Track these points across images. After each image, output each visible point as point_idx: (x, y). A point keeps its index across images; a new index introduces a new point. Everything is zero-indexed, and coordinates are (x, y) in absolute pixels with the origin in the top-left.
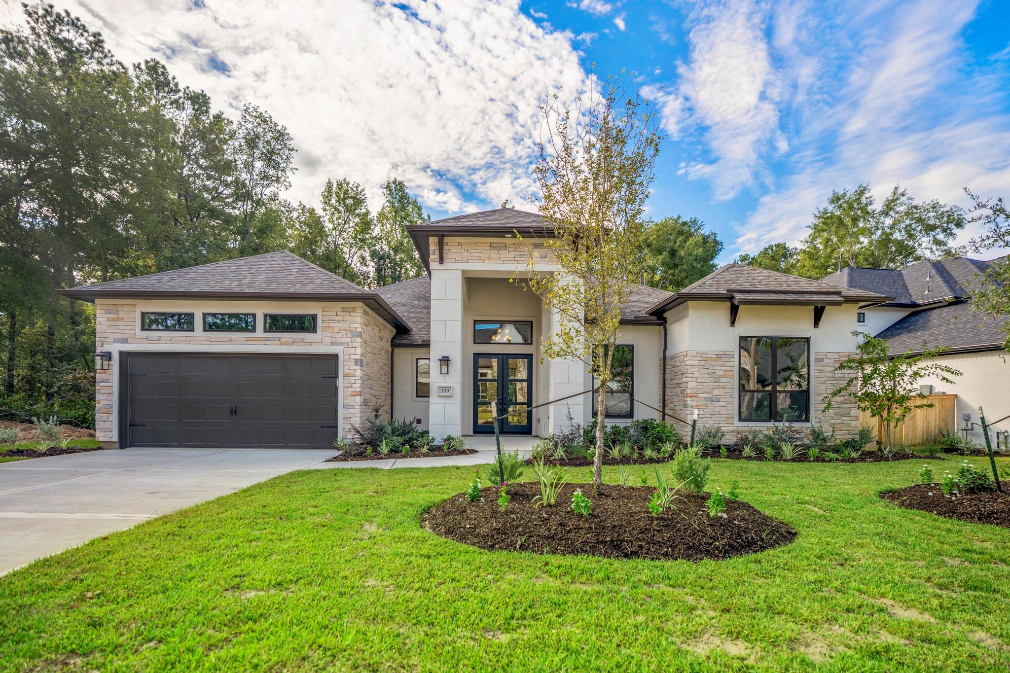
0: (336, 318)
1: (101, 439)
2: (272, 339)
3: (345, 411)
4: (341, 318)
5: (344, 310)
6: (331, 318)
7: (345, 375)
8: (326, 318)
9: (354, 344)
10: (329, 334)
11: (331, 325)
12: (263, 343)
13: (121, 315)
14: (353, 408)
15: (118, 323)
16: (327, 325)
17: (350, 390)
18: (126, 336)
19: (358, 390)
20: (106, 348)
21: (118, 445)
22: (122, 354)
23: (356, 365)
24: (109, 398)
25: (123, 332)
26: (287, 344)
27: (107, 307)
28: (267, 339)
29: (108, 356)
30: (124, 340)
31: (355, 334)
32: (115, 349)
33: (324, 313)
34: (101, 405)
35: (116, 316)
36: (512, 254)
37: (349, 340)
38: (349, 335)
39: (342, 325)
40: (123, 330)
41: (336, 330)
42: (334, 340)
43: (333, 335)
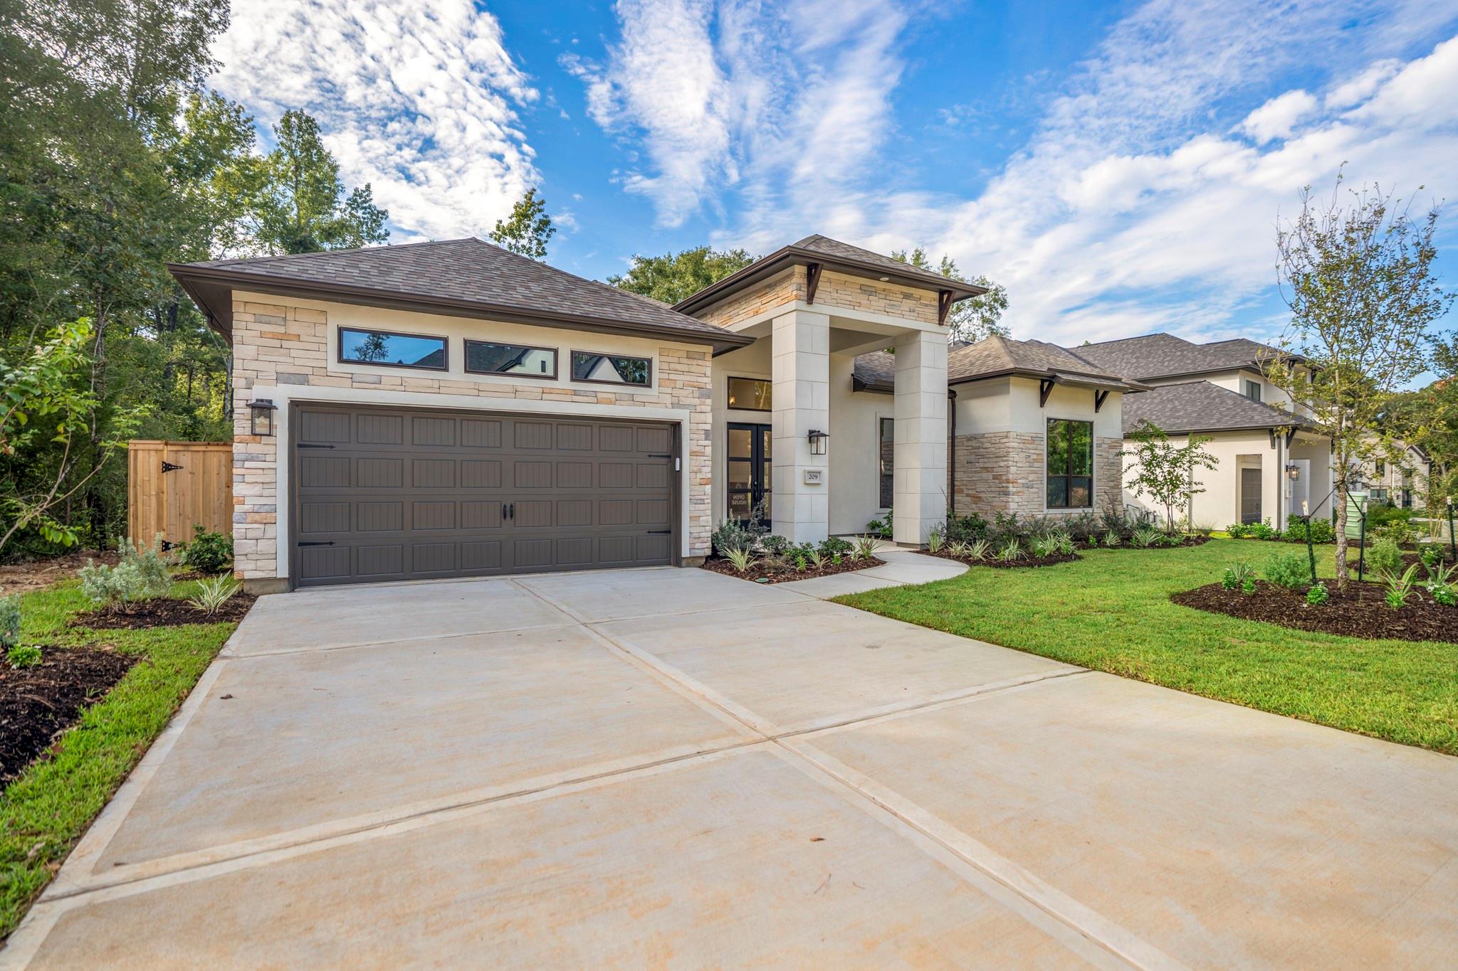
0: (679, 367)
1: (247, 575)
2: (585, 394)
3: (693, 507)
4: (685, 368)
5: (689, 356)
6: (672, 366)
7: (693, 454)
8: (665, 366)
9: (704, 408)
10: (669, 390)
11: (672, 377)
12: (569, 398)
13: (294, 328)
14: (702, 502)
15: (285, 344)
16: (666, 376)
17: (699, 476)
18: (305, 371)
19: (709, 475)
20: (260, 392)
21: (284, 586)
22: (295, 405)
23: (706, 439)
24: (266, 492)
25: (298, 362)
26: (609, 402)
27: (260, 311)
28: (575, 393)
29: (263, 408)
30: (303, 379)
31: (704, 393)
32: (281, 395)
33: (663, 359)
34: (246, 507)
35: (282, 330)
36: (883, 303)
37: (697, 401)
38: (696, 394)
39: (686, 378)
40: (299, 358)
41: (679, 385)
42: (675, 400)
43: (676, 392)
